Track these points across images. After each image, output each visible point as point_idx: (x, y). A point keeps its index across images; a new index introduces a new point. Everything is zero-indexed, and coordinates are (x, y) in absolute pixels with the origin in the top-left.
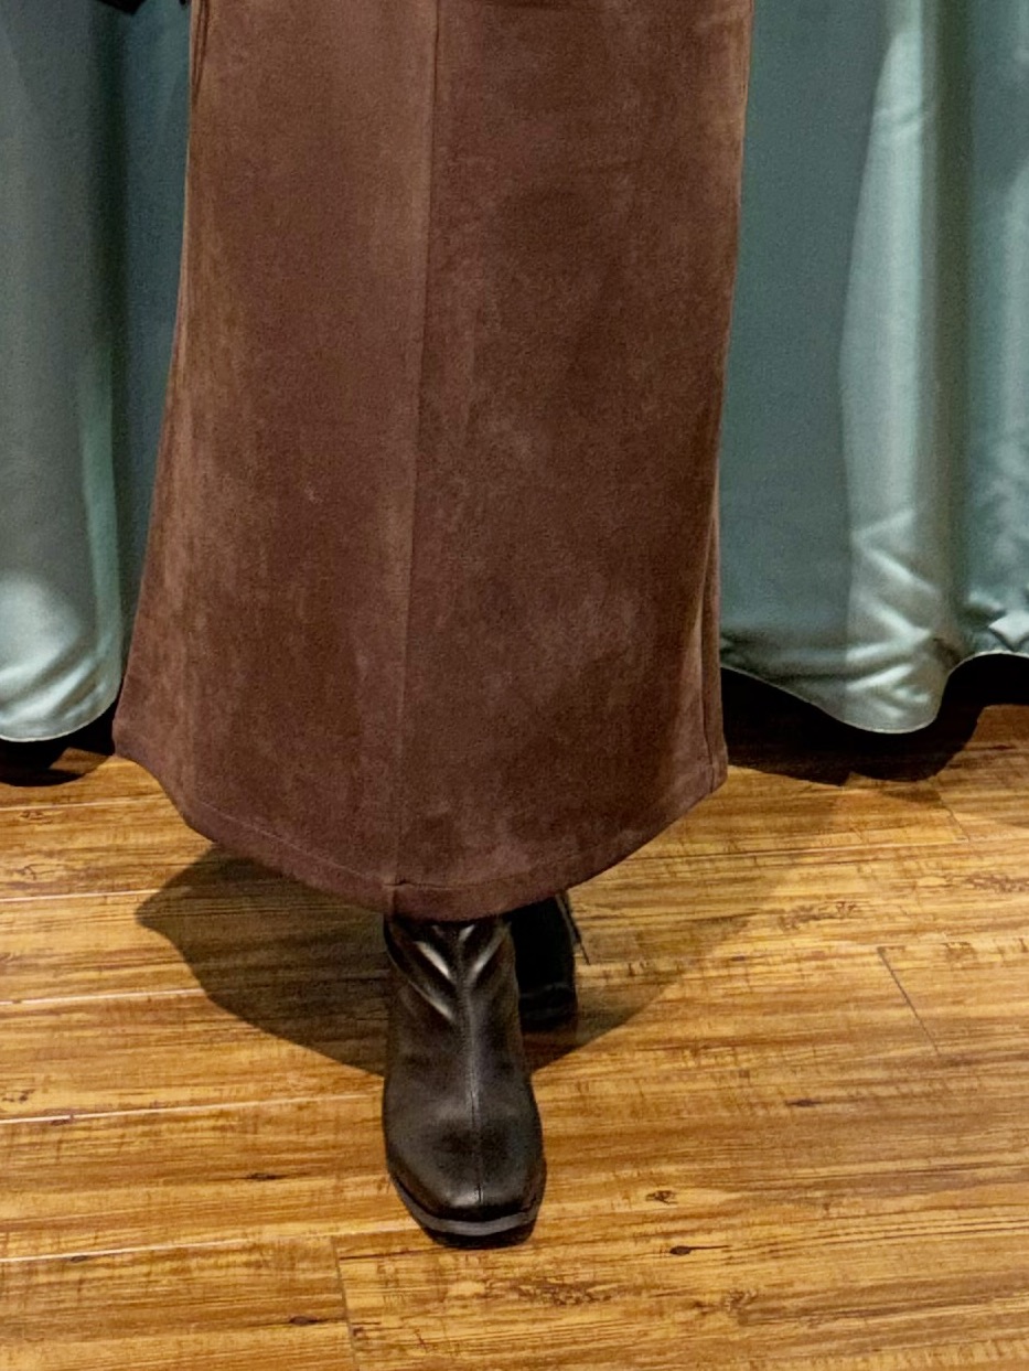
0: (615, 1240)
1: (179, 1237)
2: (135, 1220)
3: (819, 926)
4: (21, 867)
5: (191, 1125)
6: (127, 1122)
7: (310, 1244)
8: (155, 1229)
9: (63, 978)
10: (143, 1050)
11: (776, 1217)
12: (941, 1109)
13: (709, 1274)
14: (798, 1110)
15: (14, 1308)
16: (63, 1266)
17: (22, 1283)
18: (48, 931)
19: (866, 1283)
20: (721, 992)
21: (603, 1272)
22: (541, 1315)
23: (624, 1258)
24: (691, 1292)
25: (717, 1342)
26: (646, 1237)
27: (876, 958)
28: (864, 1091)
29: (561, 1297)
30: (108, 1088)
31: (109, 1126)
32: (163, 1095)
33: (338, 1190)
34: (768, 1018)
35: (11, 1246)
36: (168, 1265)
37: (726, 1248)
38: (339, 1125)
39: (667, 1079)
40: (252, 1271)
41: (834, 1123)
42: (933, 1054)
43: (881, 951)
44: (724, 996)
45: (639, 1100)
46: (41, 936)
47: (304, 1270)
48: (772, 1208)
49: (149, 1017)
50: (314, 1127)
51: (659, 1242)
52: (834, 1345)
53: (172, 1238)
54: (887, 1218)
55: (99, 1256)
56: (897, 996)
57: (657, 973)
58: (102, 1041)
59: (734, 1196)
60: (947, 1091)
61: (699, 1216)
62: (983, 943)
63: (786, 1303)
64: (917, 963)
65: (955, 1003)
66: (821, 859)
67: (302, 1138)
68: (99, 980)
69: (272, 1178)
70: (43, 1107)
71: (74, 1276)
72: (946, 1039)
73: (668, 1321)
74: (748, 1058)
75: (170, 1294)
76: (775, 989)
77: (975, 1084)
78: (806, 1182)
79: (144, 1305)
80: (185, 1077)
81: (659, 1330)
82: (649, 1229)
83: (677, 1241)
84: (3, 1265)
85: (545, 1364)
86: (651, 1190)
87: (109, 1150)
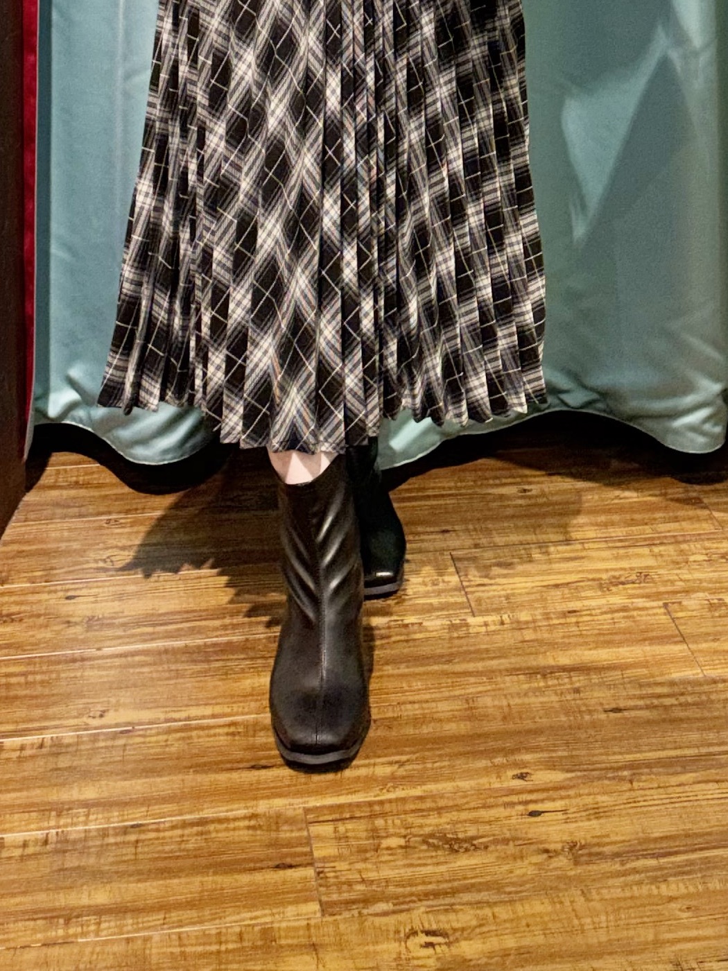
0: (491, 807)
1: (202, 810)
2: (173, 798)
3: (625, 589)
4: (104, 557)
5: (212, 732)
6: (169, 731)
8: (187, 805)
9: (129, 632)
10: (181, 681)
11: (596, 790)
12: (707, 714)
13: (553, 830)
14: (612, 715)
15: (92, 861)
16: (125, 831)
17: (98, 843)
18: (120, 599)
19: (657, 835)
20: (561, 634)
21: (484, 829)
22: (442, 859)
23: (497, 820)
24: (541, 842)
25: (558, 877)
26: (512, 804)
27: (662, 610)
28: (656, 702)
29: (456, 847)
30: (158, 707)
31: (158, 734)
34: (592, 652)
35: (92, 817)
36: (195, 829)
37: (565, 811)
39: (526, 695)
40: (251, 832)
41: (636, 723)
42: (701, 676)
43: (665, 606)
44: (564, 637)
45: (506, 710)
46: (117, 603)
47: (285, 831)
48: (595, 784)
49: (186, 658)
51: (521, 808)
52: (637, 877)
53: (199, 810)
54: (670, 790)
55: (148, 824)
56: (673, 636)
57: (518, 622)
58: (154, 675)
59: (569, 775)
61: (544, 790)
63: (607, 849)
64: (689, 614)
65: (715, 640)
66: (627, 544)
68: (154, 633)
69: (265, 767)
70: (114, 722)
71: (133, 838)
72: (709, 665)
73: (526, 862)
74: (579, 680)
75: (195, 849)
76: (597, 632)
78: (615, 765)
79: (178, 857)
80: (208, 698)
81: (525, 869)
82: (514, 798)
83: (532, 807)
84: (86, 831)
85: (445, 893)
86: (517, 772)
87: (158, 750)
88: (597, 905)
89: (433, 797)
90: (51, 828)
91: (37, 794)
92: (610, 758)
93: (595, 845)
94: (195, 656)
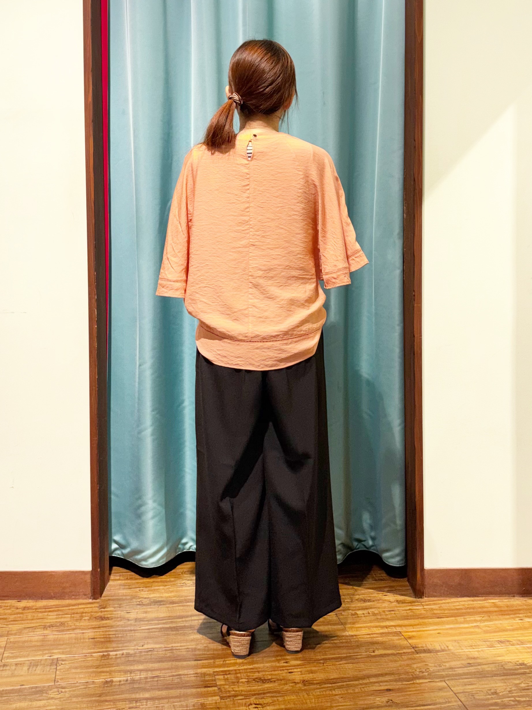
0: (276, 671)
1: (179, 672)
2: (168, 669)
5: (181, 650)
6: (166, 650)
7: (208, 672)
8: (173, 670)
10: (169, 636)
11: (312, 666)
12: (349, 645)
13: (297, 676)
15: (143, 686)
16: (154, 677)
17: (145, 681)
18: (147, 613)
19: (332, 678)
21: (273, 677)
22: (260, 685)
23: (279, 674)
24: (293, 680)
25: (299, 689)
26: (283, 670)
27: (335, 616)
29: (264, 682)
30: (161, 643)
31: (162, 651)
32: (174, 645)
33: (214, 662)
35: (141, 674)
36: (177, 677)
37: (301, 672)
38: (214, 650)
40: (195, 678)
42: (348, 634)
43: (336, 614)
46: (145, 614)
47: (208, 677)
48: (311, 664)
49: (170, 630)
50: (208, 650)
51: (286, 671)
54: (337, 666)
55: (161, 676)
56: (339, 623)
58: (160, 635)
59: (303, 662)
60: (351, 642)
61: (295, 666)
62: (360, 612)
63: (315, 682)
64: (344, 617)
65: (353, 624)
67: (206, 653)
68: (159, 623)
69: (200, 660)
70: (147, 648)
71: (156, 679)
72: (351, 631)
73: (288, 686)
75: (178, 682)
77: (357, 640)
80: (178, 641)
81: (286, 687)
82: (284, 668)
83: (290, 671)
84: (140, 678)
85: (261, 694)
86: (284, 661)
87: (163, 656)
88: (312, 697)
89: (256, 668)
90: (129, 677)
91: (122, 668)
92: (317, 657)
93: (310, 681)
94: (173, 630)
